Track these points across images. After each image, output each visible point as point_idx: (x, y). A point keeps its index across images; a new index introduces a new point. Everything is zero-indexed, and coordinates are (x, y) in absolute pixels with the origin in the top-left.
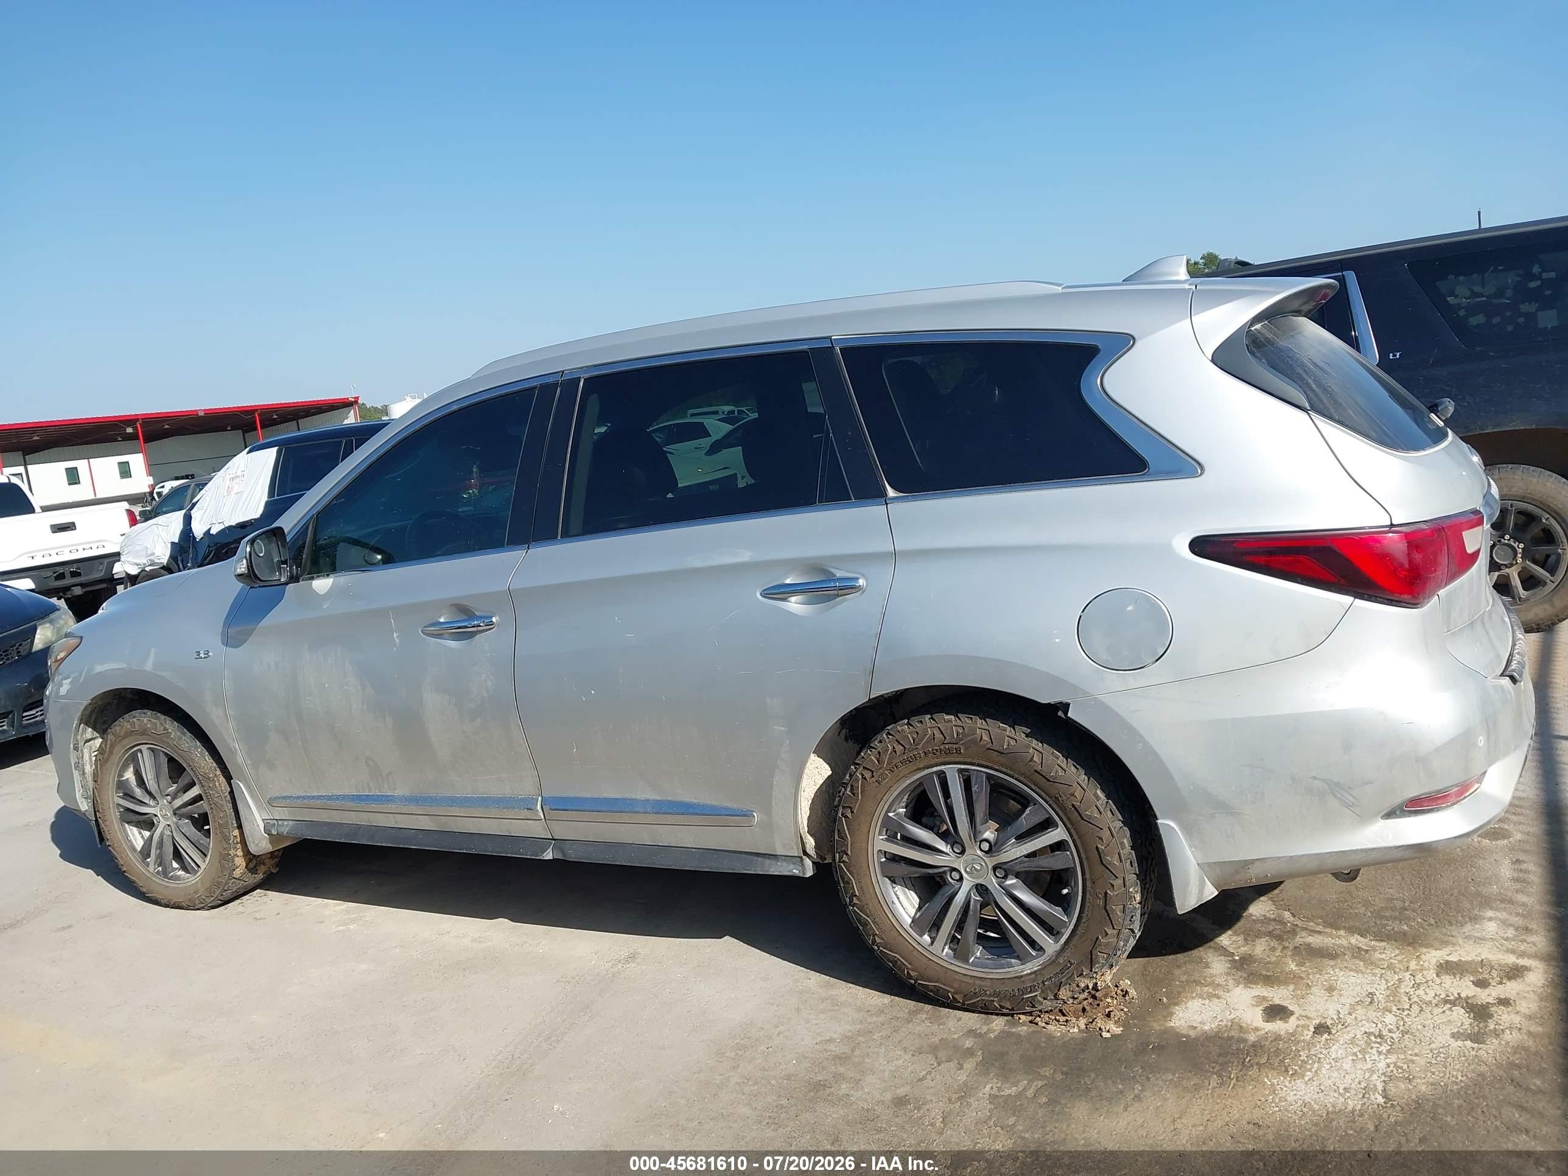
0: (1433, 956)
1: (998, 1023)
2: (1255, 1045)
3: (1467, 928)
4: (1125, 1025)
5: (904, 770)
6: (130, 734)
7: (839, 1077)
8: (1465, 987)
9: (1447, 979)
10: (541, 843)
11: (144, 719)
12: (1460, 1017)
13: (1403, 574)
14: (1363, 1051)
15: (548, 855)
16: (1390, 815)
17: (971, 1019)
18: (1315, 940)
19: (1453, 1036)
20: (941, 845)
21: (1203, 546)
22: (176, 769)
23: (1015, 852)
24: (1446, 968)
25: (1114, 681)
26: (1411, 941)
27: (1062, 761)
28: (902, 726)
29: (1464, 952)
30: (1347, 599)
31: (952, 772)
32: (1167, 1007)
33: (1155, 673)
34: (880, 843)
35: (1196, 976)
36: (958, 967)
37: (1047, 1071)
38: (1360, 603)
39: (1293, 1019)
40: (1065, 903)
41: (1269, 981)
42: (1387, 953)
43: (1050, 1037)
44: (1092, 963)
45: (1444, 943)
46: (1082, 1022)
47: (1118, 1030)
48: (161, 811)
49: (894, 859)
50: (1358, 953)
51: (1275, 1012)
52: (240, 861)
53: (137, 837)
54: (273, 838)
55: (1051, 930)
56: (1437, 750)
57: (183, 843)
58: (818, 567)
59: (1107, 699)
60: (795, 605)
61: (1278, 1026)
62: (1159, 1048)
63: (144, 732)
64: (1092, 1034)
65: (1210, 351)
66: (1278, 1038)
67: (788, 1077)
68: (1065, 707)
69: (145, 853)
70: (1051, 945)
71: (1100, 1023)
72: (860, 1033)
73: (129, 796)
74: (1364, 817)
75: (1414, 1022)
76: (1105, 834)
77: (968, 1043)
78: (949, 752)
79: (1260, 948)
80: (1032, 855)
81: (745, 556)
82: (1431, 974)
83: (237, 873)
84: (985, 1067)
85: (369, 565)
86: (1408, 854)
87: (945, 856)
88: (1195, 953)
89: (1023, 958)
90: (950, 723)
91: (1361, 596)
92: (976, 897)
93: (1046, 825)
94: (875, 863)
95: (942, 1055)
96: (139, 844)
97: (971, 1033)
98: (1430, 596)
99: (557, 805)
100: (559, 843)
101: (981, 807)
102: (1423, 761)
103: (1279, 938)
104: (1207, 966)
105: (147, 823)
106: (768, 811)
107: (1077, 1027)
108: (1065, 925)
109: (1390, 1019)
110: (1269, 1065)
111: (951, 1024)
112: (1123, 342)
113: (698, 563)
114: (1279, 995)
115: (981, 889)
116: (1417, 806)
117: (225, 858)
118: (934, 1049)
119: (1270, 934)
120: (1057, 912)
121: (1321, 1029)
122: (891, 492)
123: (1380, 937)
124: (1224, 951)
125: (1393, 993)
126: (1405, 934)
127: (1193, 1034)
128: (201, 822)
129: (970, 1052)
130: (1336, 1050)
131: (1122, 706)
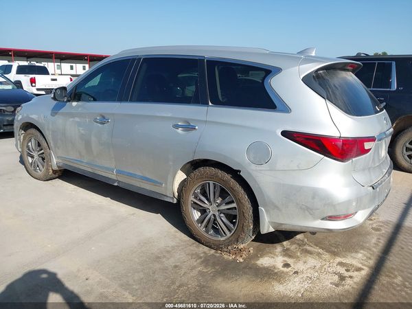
0: (338, 260)
1: (213, 251)
2: (276, 273)
3: (353, 254)
4: (245, 260)
5: (200, 180)
6: (30, 134)
7: (164, 256)
8: (342, 270)
9: (339, 267)
10: (115, 181)
11: (33, 131)
12: (336, 278)
13: (339, 152)
14: (304, 281)
15: (116, 184)
16: (323, 219)
17: (206, 249)
18: (309, 248)
19: (331, 283)
20: (206, 202)
21: (285, 134)
22: (39, 145)
23: (224, 207)
24: (341, 264)
25: (253, 167)
26: (335, 254)
27: (238, 186)
28: (201, 169)
29: (348, 260)
30: (323, 156)
31: (211, 183)
32: (259, 257)
33: (265, 167)
34: (192, 198)
35: (272, 251)
36: (205, 234)
37: (217, 267)
38: (325, 158)
39: (290, 269)
40: (234, 224)
41: (290, 256)
42: (327, 256)
43: (224, 258)
44: (237, 241)
45: (344, 257)
46: (234, 256)
47: (242, 260)
48: (35, 154)
49: (195, 203)
50: (319, 254)
51: (287, 265)
52: (51, 171)
53: (30, 160)
54: (58, 167)
55: (230, 231)
56: (339, 204)
57: (39, 164)
58: (186, 121)
59: (251, 171)
60: (180, 131)
61: (285, 269)
62: (250, 268)
63: (33, 134)
64: (235, 260)
65: (302, 77)
66: (283, 272)
67: (152, 254)
68: (240, 171)
69: (31, 164)
70: (229, 234)
71: (237, 258)
72: (177, 246)
73: (29, 149)
74: (315, 218)
75: (322, 277)
76: (245, 208)
77: (202, 255)
78: (211, 177)
79: (293, 247)
80: (228, 209)
81: (170, 115)
82: (335, 265)
83: (50, 173)
84: (202, 262)
85: (90, 101)
86: (326, 231)
87: (206, 205)
88: (275, 245)
89: (222, 236)
90: (213, 170)
91: (326, 156)
92: (213, 217)
93: (232, 202)
94: (190, 203)
95: (194, 257)
96: (30, 161)
97: (204, 252)
98: (349, 160)
99: (119, 172)
100: (119, 182)
101: (217, 194)
102: (334, 206)
103: (300, 245)
104: (276, 249)
105: (32, 157)
106: (166, 184)
107: (231, 257)
108: (232, 229)
109: (316, 274)
110: (276, 279)
111: (201, 249)
112: (279, 70)
113: (158, 115)
114: (290, 261)
115: (214, 215)
116: (331, 218)
117: (47, 169)
118: (192, 255)
119: (298, 244)
120: (232, 226)
121: (296, 273)
122: (210, 104)
123: (328, 251)
124: (283, 246)
125: (322, 267)
126: (334, 252)
127: (261, 266)
128: (43, 159)
129: (201, 258)
130: (297, 279)
131: (254, 174)
